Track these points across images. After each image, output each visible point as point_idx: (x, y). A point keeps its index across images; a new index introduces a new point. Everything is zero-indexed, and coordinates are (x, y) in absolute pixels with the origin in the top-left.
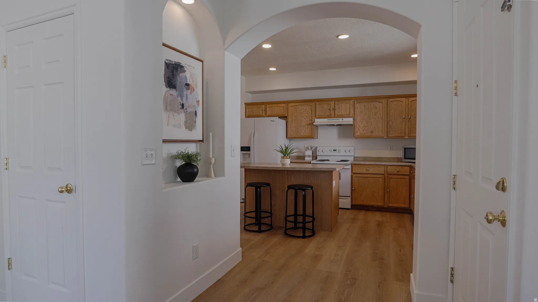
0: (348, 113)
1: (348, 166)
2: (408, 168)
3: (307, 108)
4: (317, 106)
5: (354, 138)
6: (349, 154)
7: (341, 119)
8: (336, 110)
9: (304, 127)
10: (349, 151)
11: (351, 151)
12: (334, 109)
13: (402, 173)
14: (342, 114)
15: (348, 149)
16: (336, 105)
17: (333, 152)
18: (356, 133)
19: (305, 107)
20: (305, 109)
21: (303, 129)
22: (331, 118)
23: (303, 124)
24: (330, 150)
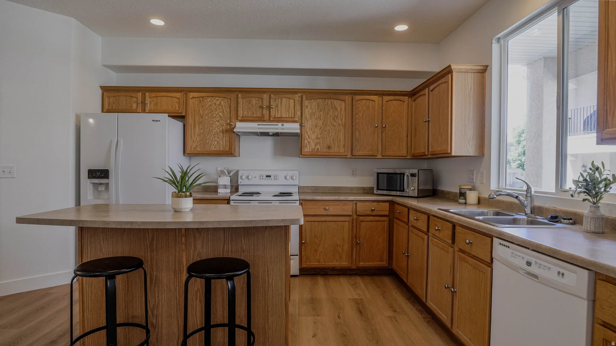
0: (292, 116)
1: (296, 203)
2: (387, 204)
3: (222, 103)
4: (240, 100)
5: (302, 156)
6: (291, 182)
7: (280, 125)
8: (271, 110)
9: (216, 136)
10: (292, 178)
11: (294, 178)
12: (269, 108)
13: (379, 213)
14: (281, 115)
15: (290, 173)
16: (272, 100)
17: (265, 179)
18: (304, 149)
19: (218, 100)
20: (219, 105)
21: (214, 139)
22: (264, 121)
23: (214, 131)
24: (261, 176)
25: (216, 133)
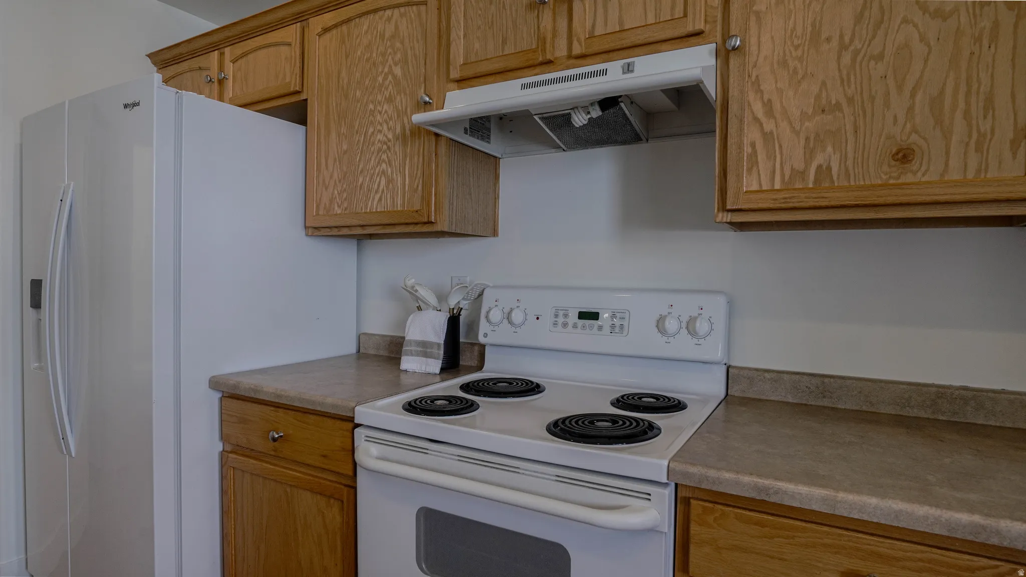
0: (673, 8)
1: (647, 496)
3: (403, 25)
5: (729, 217)
6: (684, 346)
7: (615, 67)
8: (577, 3)
9: (384, 157)
10: (690, 327)
11: (702, 326)
12: (567, 1)
14: (621, 23)
15: (686, 306)
17: (575, 326)
18: (739, 177)
19: (389, 19)
20: (393, 37)
21: (377, 171)
22: (548, 64)
23: (379, 137)
24: (561, 313)
25: (385, 147)
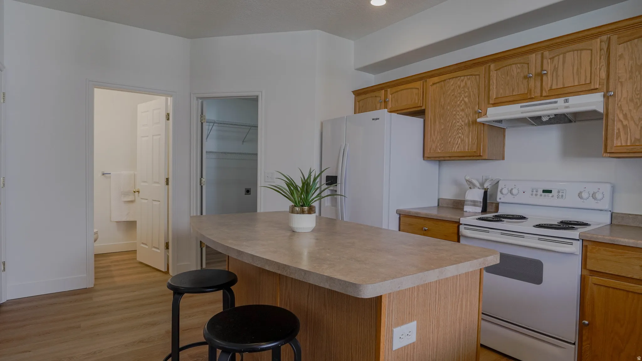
0: (585, 80)
1: (571, 244)
3: (469, 83)
4: (493, 74)
5: (609, 155)
6: (591, 204)
7: (561, 101)
8: (544, 78)
9: (460, 131)
10: (594, 196)
12: (540, 75)
14: (563, 84)
16: (545, 61)
17: (541, 195)
18: (613, 141)
19: (462, 81)
20: (464, 87)
21: (457, 137)
22: (532, 99)
23: (458, 124)
24: (535, 190)
25: (460, 128)
